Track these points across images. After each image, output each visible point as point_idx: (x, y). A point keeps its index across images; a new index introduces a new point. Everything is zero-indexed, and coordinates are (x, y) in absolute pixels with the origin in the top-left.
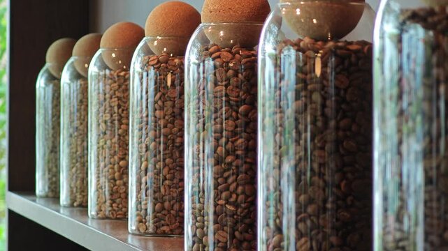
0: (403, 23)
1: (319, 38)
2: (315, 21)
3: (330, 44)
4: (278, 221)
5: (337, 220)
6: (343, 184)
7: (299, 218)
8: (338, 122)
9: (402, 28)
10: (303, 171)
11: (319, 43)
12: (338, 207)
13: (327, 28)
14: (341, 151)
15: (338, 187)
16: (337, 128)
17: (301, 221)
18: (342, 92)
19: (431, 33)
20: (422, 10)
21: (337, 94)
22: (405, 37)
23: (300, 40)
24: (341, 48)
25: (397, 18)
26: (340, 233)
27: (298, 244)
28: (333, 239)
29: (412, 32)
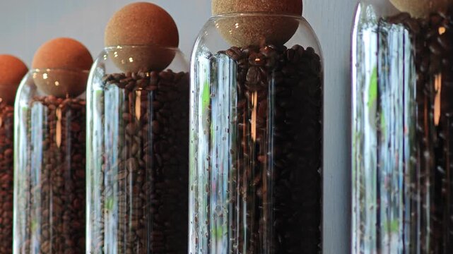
0: (105, 84)
1: (59, 96)
2: (57, 83)
3: (67, 100)
4: (28, 230)
5: (71, 228)
6: (75, 201)
7: (43, 226)
8: (72, 157)
9: (104, 87)
10: (47, 192)
11: (59, 99)
12: (72, 219)
13: (65, 89)
14: (75, 178)
15: (72, 204)
16: (72, 161)
17: (45, 228)
18: (75, 136)
19: (123, 90)
20: (116, 74)
21: (72, 136)
22: (107, 94)
23: (45, 97)
24: (75, 103)
25: (101, 79)
26: (73, 237)
27: (42, 246)
28: (67, 242)
29: (111, 90)
